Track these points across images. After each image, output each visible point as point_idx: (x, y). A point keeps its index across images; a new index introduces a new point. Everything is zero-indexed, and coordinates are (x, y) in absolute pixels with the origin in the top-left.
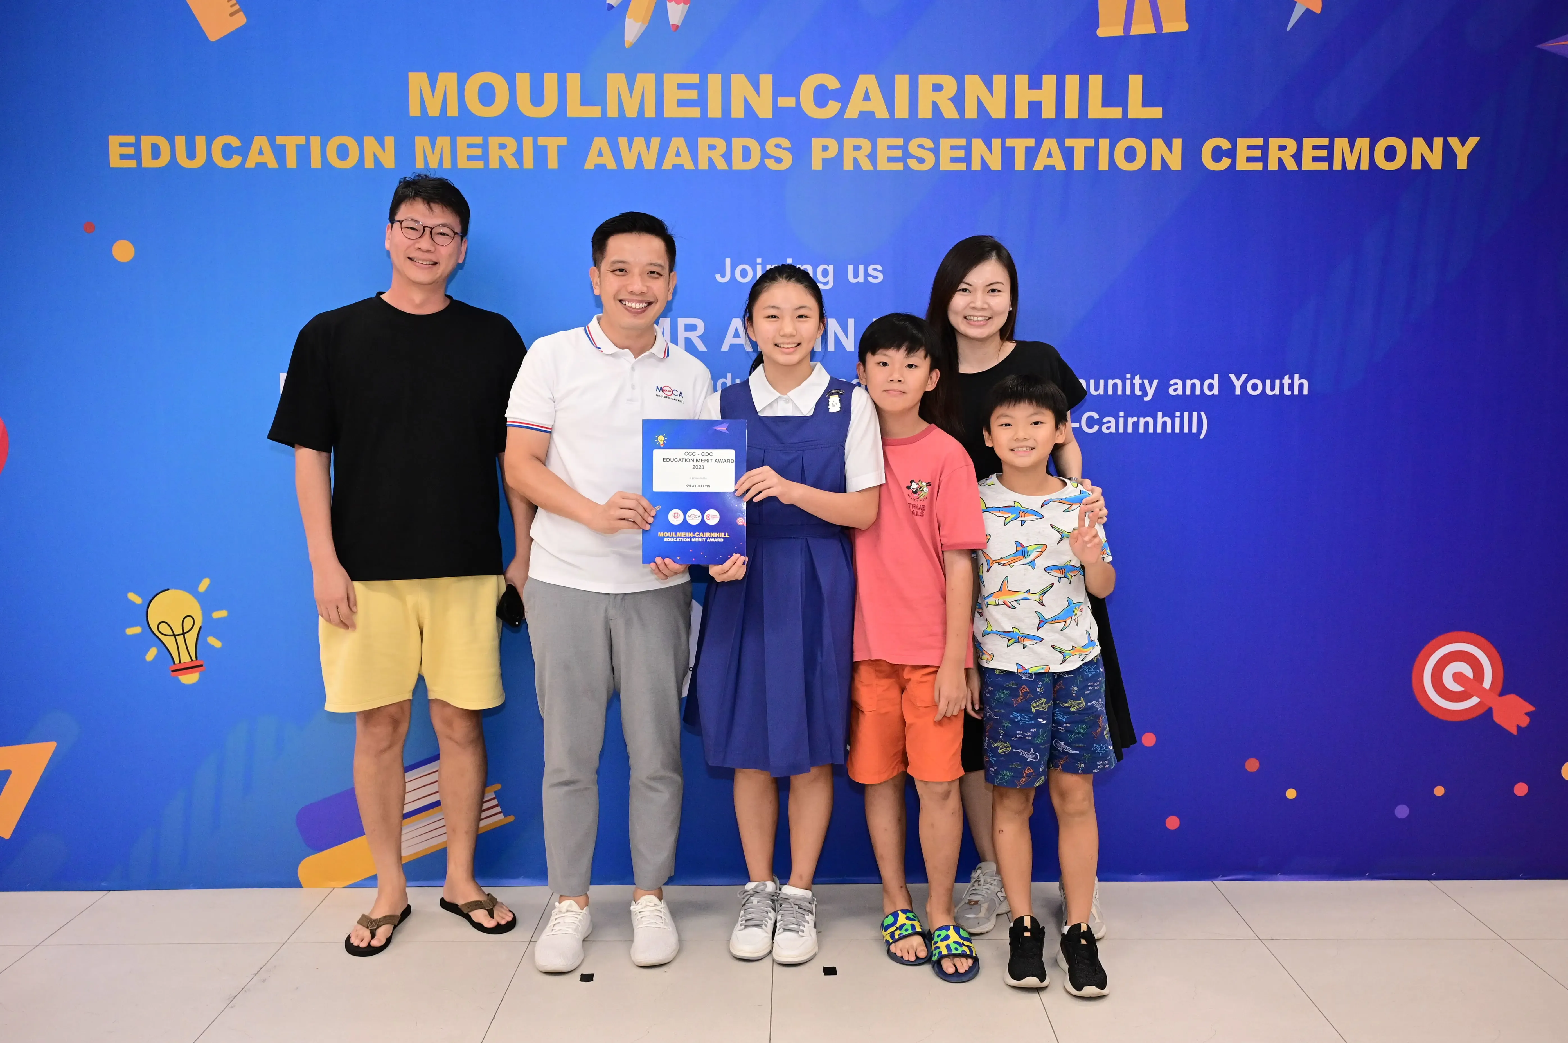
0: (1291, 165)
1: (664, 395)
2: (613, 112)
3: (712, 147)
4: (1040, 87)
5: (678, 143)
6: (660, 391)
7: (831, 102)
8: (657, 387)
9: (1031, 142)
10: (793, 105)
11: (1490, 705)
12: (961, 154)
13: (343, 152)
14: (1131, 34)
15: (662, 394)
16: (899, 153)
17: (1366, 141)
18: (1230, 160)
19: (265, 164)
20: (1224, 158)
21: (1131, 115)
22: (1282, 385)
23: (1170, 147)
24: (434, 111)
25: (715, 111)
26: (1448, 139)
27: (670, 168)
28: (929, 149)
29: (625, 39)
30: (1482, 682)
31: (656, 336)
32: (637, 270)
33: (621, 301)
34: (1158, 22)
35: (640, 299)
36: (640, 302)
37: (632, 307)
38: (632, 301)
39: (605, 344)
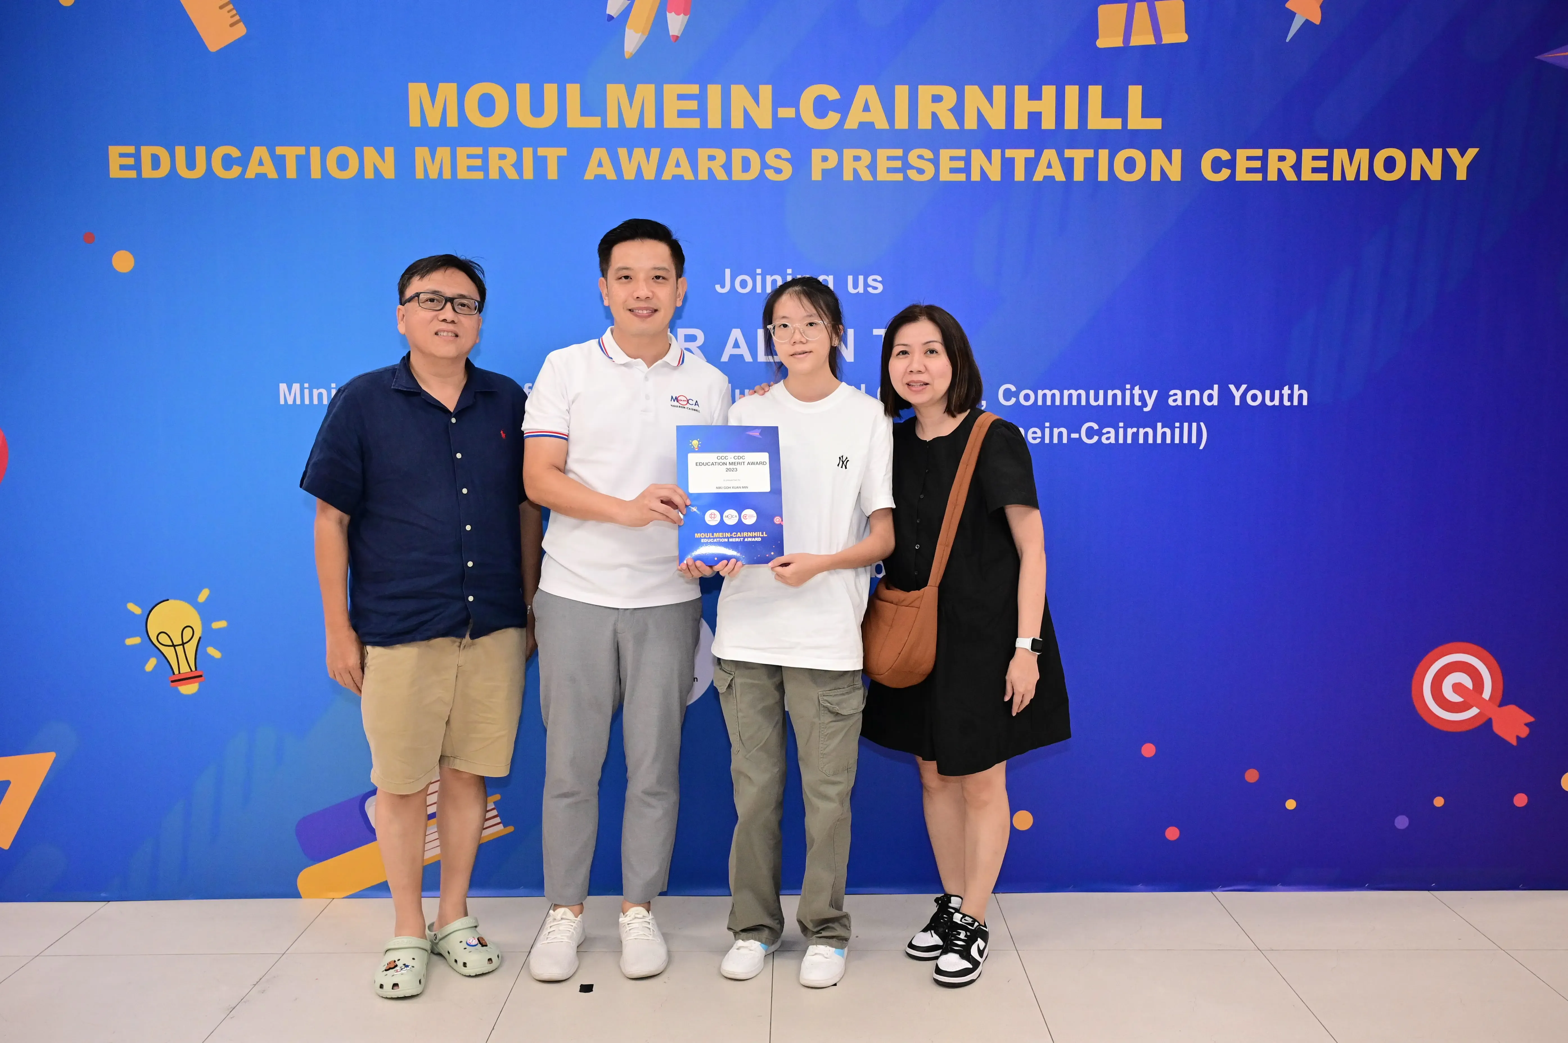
0: (1290, 176)
1: (678, 405)
2: (613, 123)
3: (712, 158)
4: (1040, 98)
5: (678, 153)
6: (674, 401)
7: (830, 112)
8: (672, 397)
9: (1031, 153)
10: (793, 116)
11: (1490, 716)
12: (961, 164)
13: (343, 162)
14: (1131, 45)
16: (898, 164)
17: (1366, 152)
18: (1230, 171)
19: (265, 175)
20: (1224, 169)
21: (1131, 126)
22: (1281, 396)
23: (1169, 158)
24: (434, 121)
25: (714, 121)
26: (1448, 149)
27: (670, 178)
28: (929, 160)
29: (626, 49)
30: (1481, 693)
31: (670, 345)
32: (642, 276)
33: (630, 310)
34: (1157, 32)
35: (646, 306)
36: (646, 309)
37: (639, 313)
38: (639, 309)
39: (619, 356)
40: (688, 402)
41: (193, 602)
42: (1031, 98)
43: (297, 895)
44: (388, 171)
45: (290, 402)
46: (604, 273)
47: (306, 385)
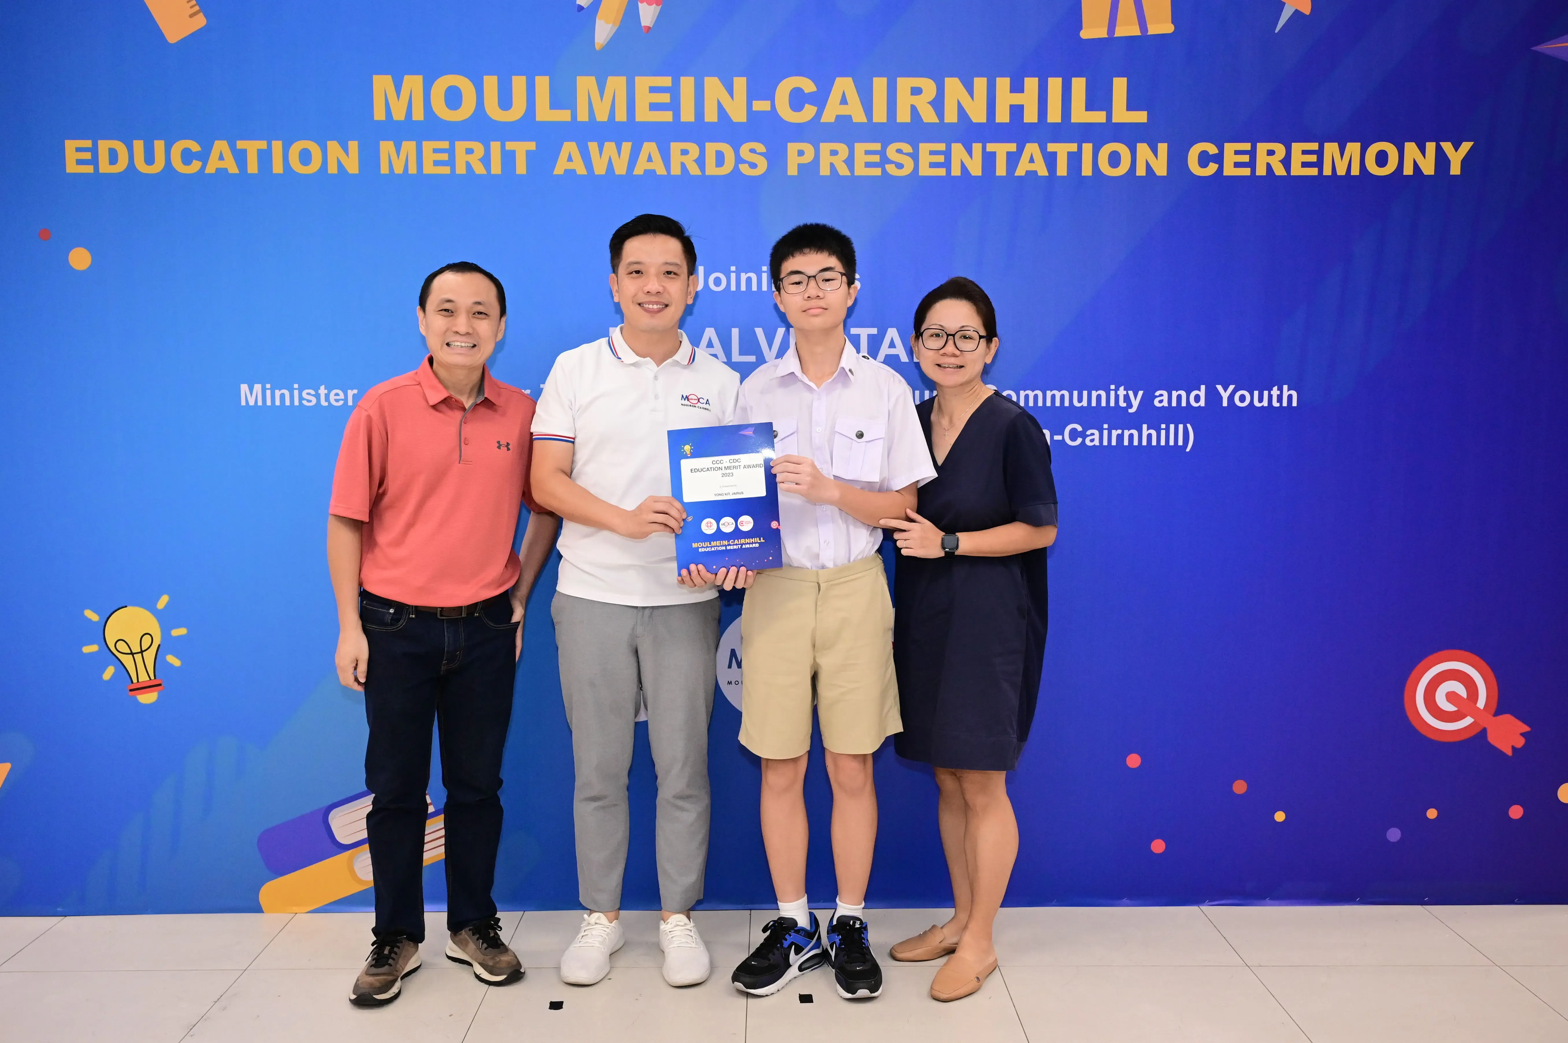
0: (1280, 171)
2: (583, 116)
3: (685, 152)
4: (1021, 90)
5: (650, 148)
6: (685, 400)
7: (807, 105)
8: (683, 396)
9: (1012, 147)
10: (769, 109)
11: (1485, 726)
12: (941, 159)
13: (305, 156)
14: (1115, 36)
15: (688, 403)
16: (876, 159)
17: (1357, 145)
18: (1217, 165)
19: (226, 169)
20: (1211, 164)
23: (1155, 152)
25: (688, 115)
26: (1442, 143)
27: (642, 173)
28: (907, 154)
29: (596, 41)
30: (1476, 701)
31: (681, 342)
32: (653, 271)
33: (640, 305)
34: (1142, 23)
35: (656, 300)
36: (657, 303)
37: (649, 308)
38: (650, 303)
39: (628, 355)
40: (699, 401)
41: (152, 609)
42: (1012, 90)
43: (258, 910)
44: (352, 166)
45: (252, 403)
46: (615, 268)
47: (268, 386)
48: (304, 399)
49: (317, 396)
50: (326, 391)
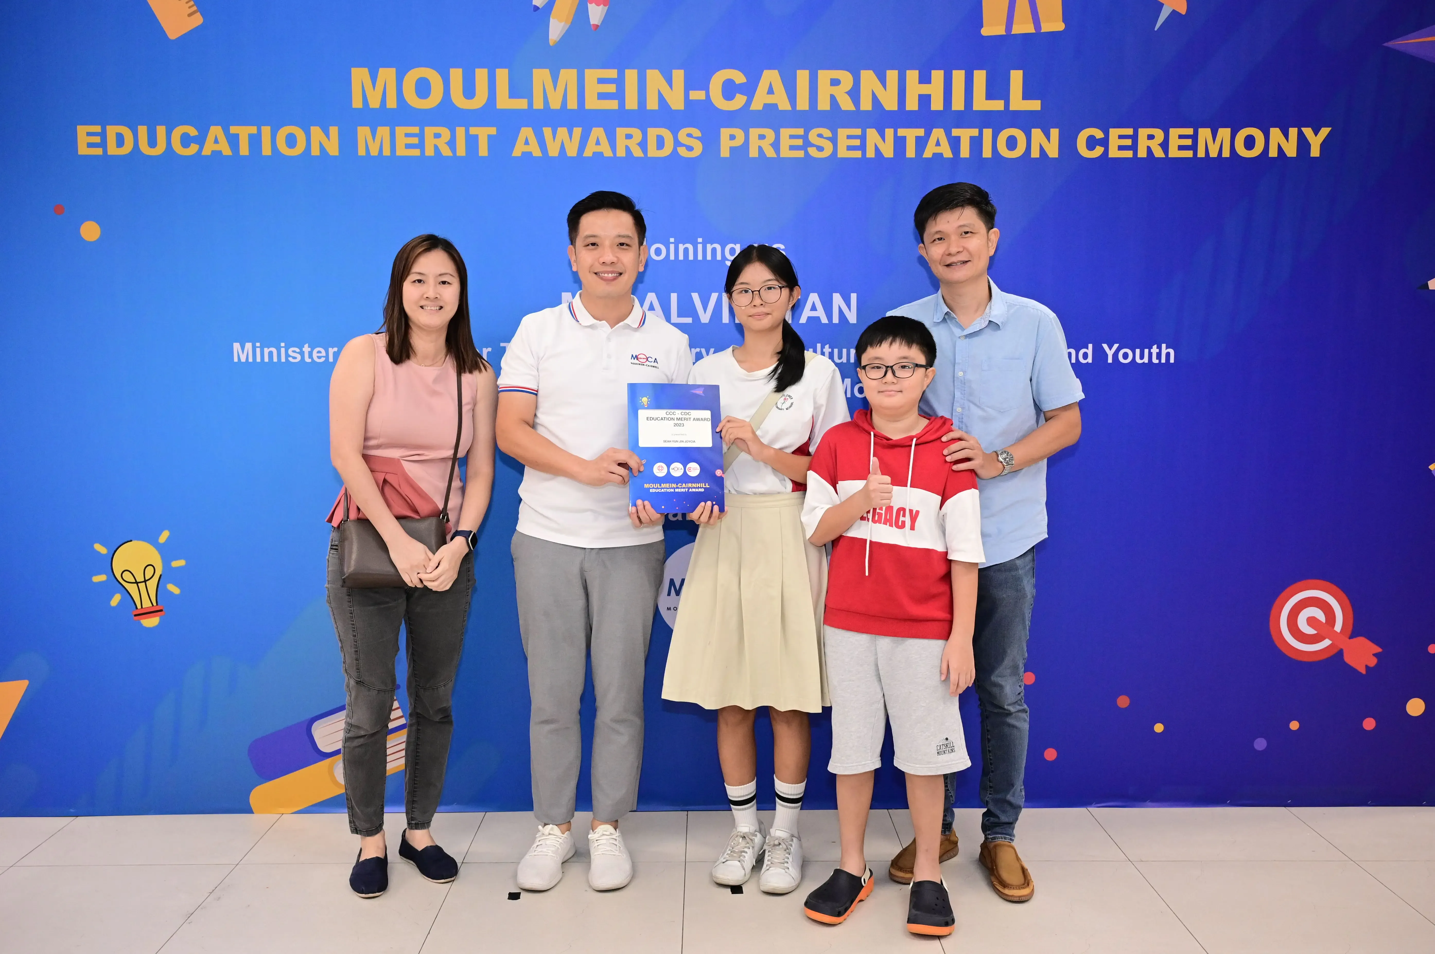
0: (1159, 153)
1: (638, 362)
2: (538, 104)
3: (629, 137)
4: (929, 82)
5: (598, 133)
6: (634, 359)
7: (738, 95)
8: (632, 356)
9: (921, 132)
10: (704, 98)
11: (1342, 647)
12: (857, 142)
13: (291, 140)
14: (1012, 33)
15: (637, 362)
16: (799, 142)
17: (1228, 131)
18: (1103, 148)
19: (220, 152)
20: (1098, 147)
21: (1012, 108)
22: (1150, 354)
23: (1048, 136)
24: (374, 103)
25: (632, 103)
26: (1303, 129)
27: (591, 155)
28: (827, 138)
29: (550, 37)
30: (1333, 625)
31: (633, 306)
32: (607, 243)
33: (596, 273)
34: (1036, 22)
35: (611, 270)
36: (612, 272)
37: (605, 277)
38: (605, 272)
39: (585, 317)
40: (647, 360)
41: (154, 542)
42: (921, 82)
43: (249, 811)
44: (333, 149)
45: (243, 359)
46: (573, 241)
47: (258, 344)
48: (290, 356)
49: (302, 353)
50: (310, 349)
